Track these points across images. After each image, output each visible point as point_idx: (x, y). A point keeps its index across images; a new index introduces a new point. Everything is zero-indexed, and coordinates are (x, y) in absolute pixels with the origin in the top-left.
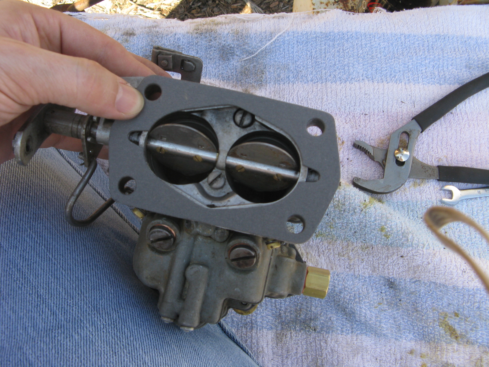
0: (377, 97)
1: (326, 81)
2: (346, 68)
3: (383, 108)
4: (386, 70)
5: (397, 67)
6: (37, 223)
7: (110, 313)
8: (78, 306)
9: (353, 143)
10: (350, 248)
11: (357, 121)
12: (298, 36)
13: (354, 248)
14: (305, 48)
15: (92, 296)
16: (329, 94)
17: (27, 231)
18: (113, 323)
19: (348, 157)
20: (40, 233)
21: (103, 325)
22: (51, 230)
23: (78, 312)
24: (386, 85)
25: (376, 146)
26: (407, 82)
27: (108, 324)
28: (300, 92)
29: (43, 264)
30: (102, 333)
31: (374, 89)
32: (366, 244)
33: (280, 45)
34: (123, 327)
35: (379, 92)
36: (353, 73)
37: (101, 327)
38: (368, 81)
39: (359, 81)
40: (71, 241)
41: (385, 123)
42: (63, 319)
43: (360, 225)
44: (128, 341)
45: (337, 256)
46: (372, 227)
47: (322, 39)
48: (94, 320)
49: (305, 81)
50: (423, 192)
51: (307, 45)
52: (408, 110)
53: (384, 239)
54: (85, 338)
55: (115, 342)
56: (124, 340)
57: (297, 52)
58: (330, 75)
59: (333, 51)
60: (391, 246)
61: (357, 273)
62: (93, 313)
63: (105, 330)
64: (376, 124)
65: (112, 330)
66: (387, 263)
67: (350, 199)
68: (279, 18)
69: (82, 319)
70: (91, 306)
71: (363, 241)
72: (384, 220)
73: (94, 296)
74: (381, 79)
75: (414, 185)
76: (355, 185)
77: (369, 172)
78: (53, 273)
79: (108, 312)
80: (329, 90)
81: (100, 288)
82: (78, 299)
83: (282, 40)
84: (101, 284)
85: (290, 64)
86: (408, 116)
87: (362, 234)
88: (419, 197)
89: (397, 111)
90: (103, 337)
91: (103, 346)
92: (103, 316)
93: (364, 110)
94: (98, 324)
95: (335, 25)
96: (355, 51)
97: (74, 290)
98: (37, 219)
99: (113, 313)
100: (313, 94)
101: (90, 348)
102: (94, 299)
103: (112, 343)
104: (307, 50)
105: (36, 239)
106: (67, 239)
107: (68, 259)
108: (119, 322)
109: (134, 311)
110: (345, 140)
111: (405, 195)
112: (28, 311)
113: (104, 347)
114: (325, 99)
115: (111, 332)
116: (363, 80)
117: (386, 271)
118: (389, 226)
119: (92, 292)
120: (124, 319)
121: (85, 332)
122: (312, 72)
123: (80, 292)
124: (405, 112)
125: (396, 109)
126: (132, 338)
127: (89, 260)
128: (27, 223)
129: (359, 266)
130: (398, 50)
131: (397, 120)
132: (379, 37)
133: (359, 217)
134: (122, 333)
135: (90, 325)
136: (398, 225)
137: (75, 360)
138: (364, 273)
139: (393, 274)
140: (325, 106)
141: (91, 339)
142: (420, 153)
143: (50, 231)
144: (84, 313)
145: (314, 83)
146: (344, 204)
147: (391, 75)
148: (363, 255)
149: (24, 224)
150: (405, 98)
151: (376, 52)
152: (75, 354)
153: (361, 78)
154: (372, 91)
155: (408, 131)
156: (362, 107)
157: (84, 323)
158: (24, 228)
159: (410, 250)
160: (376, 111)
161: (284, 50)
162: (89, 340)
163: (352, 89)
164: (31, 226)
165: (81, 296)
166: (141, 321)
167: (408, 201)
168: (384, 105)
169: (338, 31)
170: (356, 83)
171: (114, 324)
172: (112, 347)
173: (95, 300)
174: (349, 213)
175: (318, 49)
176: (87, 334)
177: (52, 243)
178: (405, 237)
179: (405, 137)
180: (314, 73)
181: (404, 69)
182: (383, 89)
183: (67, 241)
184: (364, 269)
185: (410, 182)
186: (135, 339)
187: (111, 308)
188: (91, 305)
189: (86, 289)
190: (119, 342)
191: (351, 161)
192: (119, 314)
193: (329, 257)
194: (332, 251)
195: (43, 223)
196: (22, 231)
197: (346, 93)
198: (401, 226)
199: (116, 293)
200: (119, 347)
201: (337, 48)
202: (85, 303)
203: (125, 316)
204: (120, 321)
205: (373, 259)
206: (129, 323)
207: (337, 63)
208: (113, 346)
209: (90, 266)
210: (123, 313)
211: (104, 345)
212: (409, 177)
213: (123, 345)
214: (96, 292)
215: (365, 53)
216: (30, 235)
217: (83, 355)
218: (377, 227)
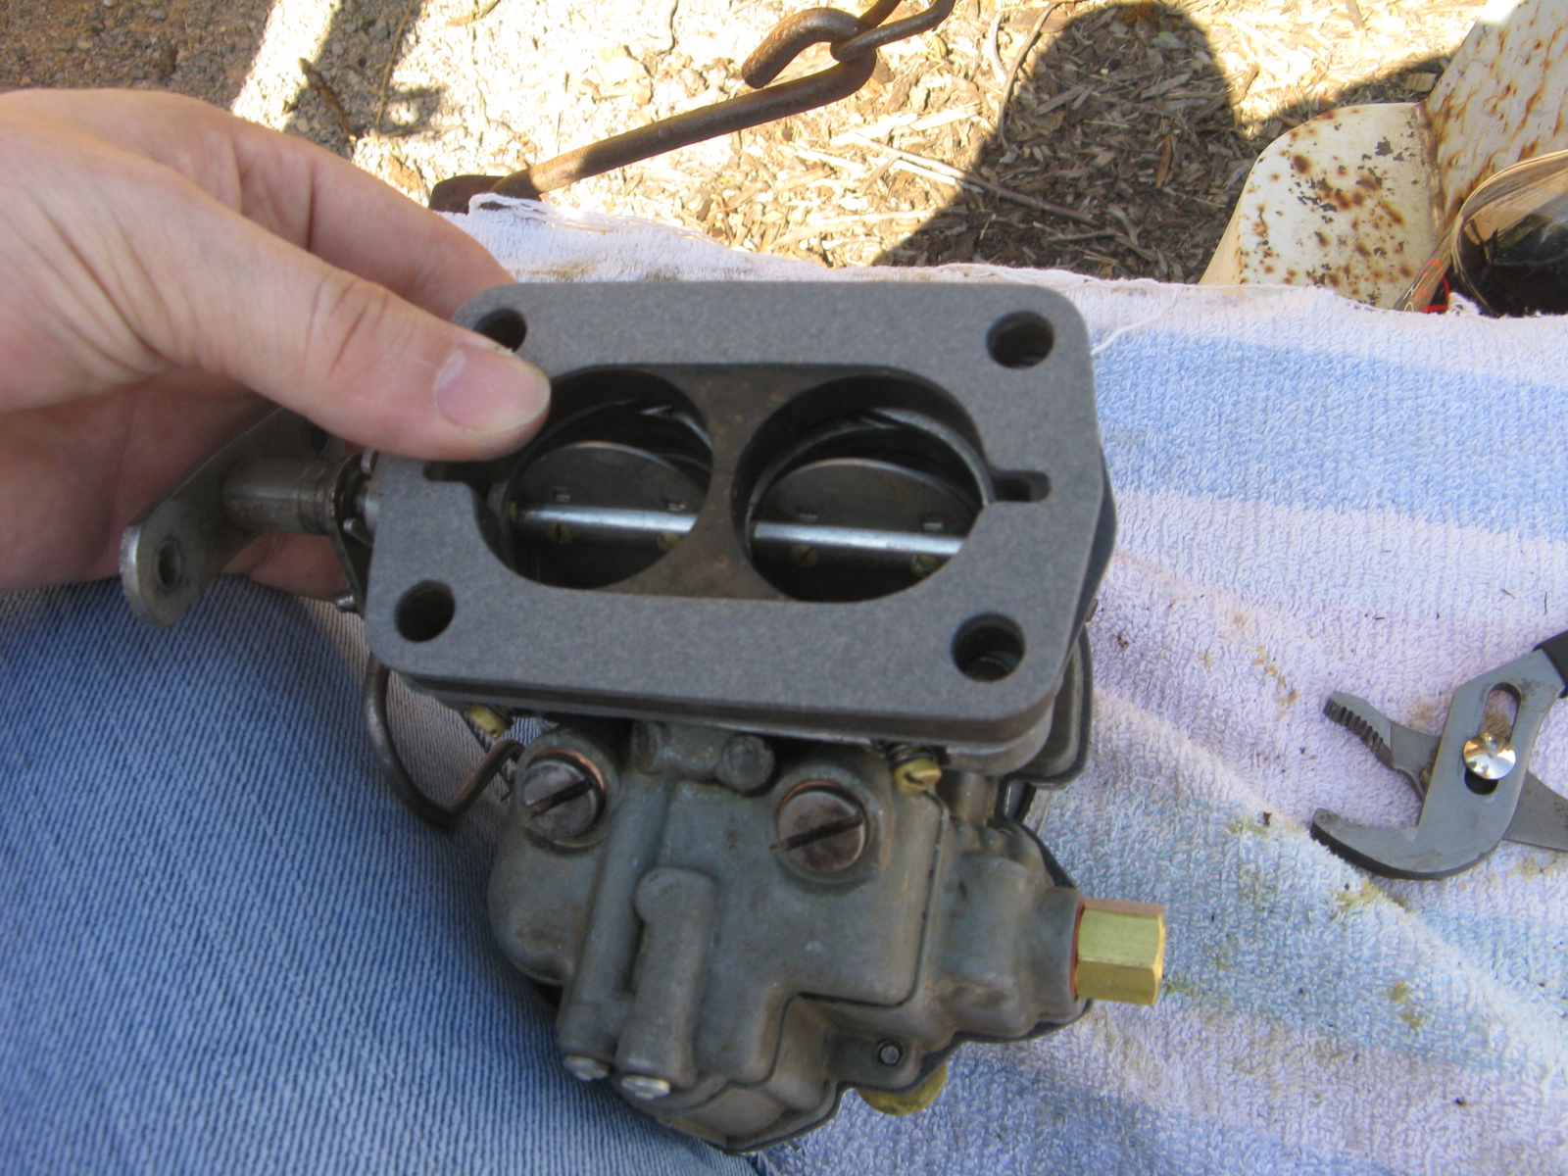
0: (1421, 567)
1: (1259, 498)
2: (1329, 464)
3: (1438, 604)
4: (1461, 486)
5: (1496, 481)
6: (252, 725)
7: (416, 1050)
8: (318, 1001)
9: (1324, 704)
10: (1278, 1047)
11: (1347, 635)
12: (1184, 349)
13: (1293, 1048)
14: (1201, 388)
15: (369, 980)
16: (1264, 538)
17: (217, 740)
18: (417, 1080)
19: (1303, 745)
20: (255, 756)
21: (385, 1077)
22: (292, 758)
23: (313, 1016)
24: (1455, 533)
25: (1403, 723)
26: (1527, 532)
27: (403, 1079)
28: (1171, 519)
29: (239, 846)
30: (375, 1103)
31: (1413, 539)
32: (1334, 1041)
33: (1126, 370)
34: (450, 1102)
35: (1429, 549)
36: (1348, 482)
37: (374, 1084)
38: (1398, 512)
39: (1366, 507)
40: (345, 806)
41: (1441, 653)
42: (258, 1025)
43: (1321, 966)
44: (456, 1149)
45: (1228, 1068)
46: (1361, 979)
47: (1262, 369)
48: (359, 1056)
49: (1192, 486)
50: (1554, 895)
51: (1211, 382)
52: (1524, 622)
53: (1399, 1026)
54: (315, 1104)
55: (412, 1141)
56: (443, 1145)
57: (1177, 397)
58: (1274, 481)
59: (1293, 407)
60: (1425, 1060)
61: (1290, 1140)
62: (361, 1033)
63: (386, 1096)
64: (1410, 653)
65: (409, 1102)
66: (1403, 1120)
67: (1295, 873)
68: (1131, 292)
69: (320, 1041)
70: (357, 1011)
71: (1327, 1028)
72: (1408, 960)
73: (377, 983)
74: (1441, 512)
75: (1524, 868)
76: (1318, 834)
77: (1369, 804)
78: (264, 881)
79: (408, 1044)
80: (1265, 524)
81: (403, 967)
82: (324, 979)
83: (1133, 354)
84: (409, 957)
85: (1150, 433)
86: (1520, 638)
87: (1326, 1001)
88: (1538, 911)
89: (1483, 619)
90: (377, 1115)
91: (367, 1145)
92: (389, 1051)
93: (1375, 602)
94: (366, 1071)
95: (1305, 330)
96: (1365, 414)
97: (317, 948)
98: (255, 716)
99: (426, 1049)
100: (1212, 529)
101: (322, 1139)
102: (375, 991)
103: (401, 1143)
104: (1206, 396)
105: (238, 769)
106: (335, 797)
107: (322, 853)
108: (439, 1084)
109: (495, 1065)
110: (1300, 689)
111: (1490, 898)
112: (152, 976)
113: (371, 1150)
114: (1248, 550)
115: (404, 1106)
116: (1380, 506)
117: (1398, 1150)
118: (1423, 985)
119: (371, 971)
120: (456, 1079)
121: (319, 1084)
122: (1217, 464)
123: (333, 960)
124: (1511, 624)
125: (1482, 614)
126: (471, 1146)
127: (387, 878)
128: (221, 718)
129: (1301, 1116)
130: (1507, 431)
131: (1481, 650)
132: (1447, 384)
133: (1320, 939)
134: (442, 1121)
135: (340, 1067)
136: (1455, 986)
137: (266, 1167)
138: (1318, 1144)
139: (1422, 1165)
140: (1248, 572)
141: (332, 1113)
142: (1552, 765)
143: (288, 760)
144: (329, 1025)
145: (1220, 498)
146: (1273, 889)
147: (1474, 503)
148: (1320, 1079)
149: (213, 720)
150: (1516, 581)
151: (1431, 428)
152: (270, 1147)
153: (1375, 501)
154: (1406, 543)
155: (1516, 683)
156: (1367, 590)
157: (322, 1055)
158: (209, 730)
159: (1493, 1079)
160: (1414, 612)
161: (1137, 385)
162: (328, 1112)
163: (1342, 531)
164: (234, 730)
165: (334, 972)
166: (512, 1102)
167: (1496, 920)
168: (1444, 595)
169: (1312, 348)
170: (1356, 513)
171: (421, 1085)
172: (398, 1156)
173: (378, 996)
174: (1286, 919)
175: (1243, 398)
176: (323, 1091)
177: (286, 795)
178: (1477, 1029)
179: (1504, 703)
180: (1222, 466)
181: (1520, 491)
182: (1445, 545)
183: (333, 802)
184: (1319, 1129)
185: (1509, 855)
186: (479, 1152)
187: (422, 1033)
188: (361, 1008)
189: (357, 956)
190: (424, 1145)
191: (1313, 757)
192: (446, 1059)
193: (1200, 1069)
194: (1212, 1047)
195: (271, 732)
196: (202, 737)
197: (1318, 541)
198: (1464, 991)
199: (450, 998)
200: (422, 1160)
201: (1306, 400)
202: (343, 995)
203: (462, 1071)
204: (444, 1083)
205: (1354, 1100)
206: (472, 1097)
207: (1301, 445)
208: (404, 1153)
209: (387, 894)
210: (459, 1060)
211: (372, 1140)
212: (1508, 837)
213: (436, 1159)
214: (385, 972)
215: (1397, 424)
216: (221, 753)
217: (293, 1156)
218: (1379, 982)
